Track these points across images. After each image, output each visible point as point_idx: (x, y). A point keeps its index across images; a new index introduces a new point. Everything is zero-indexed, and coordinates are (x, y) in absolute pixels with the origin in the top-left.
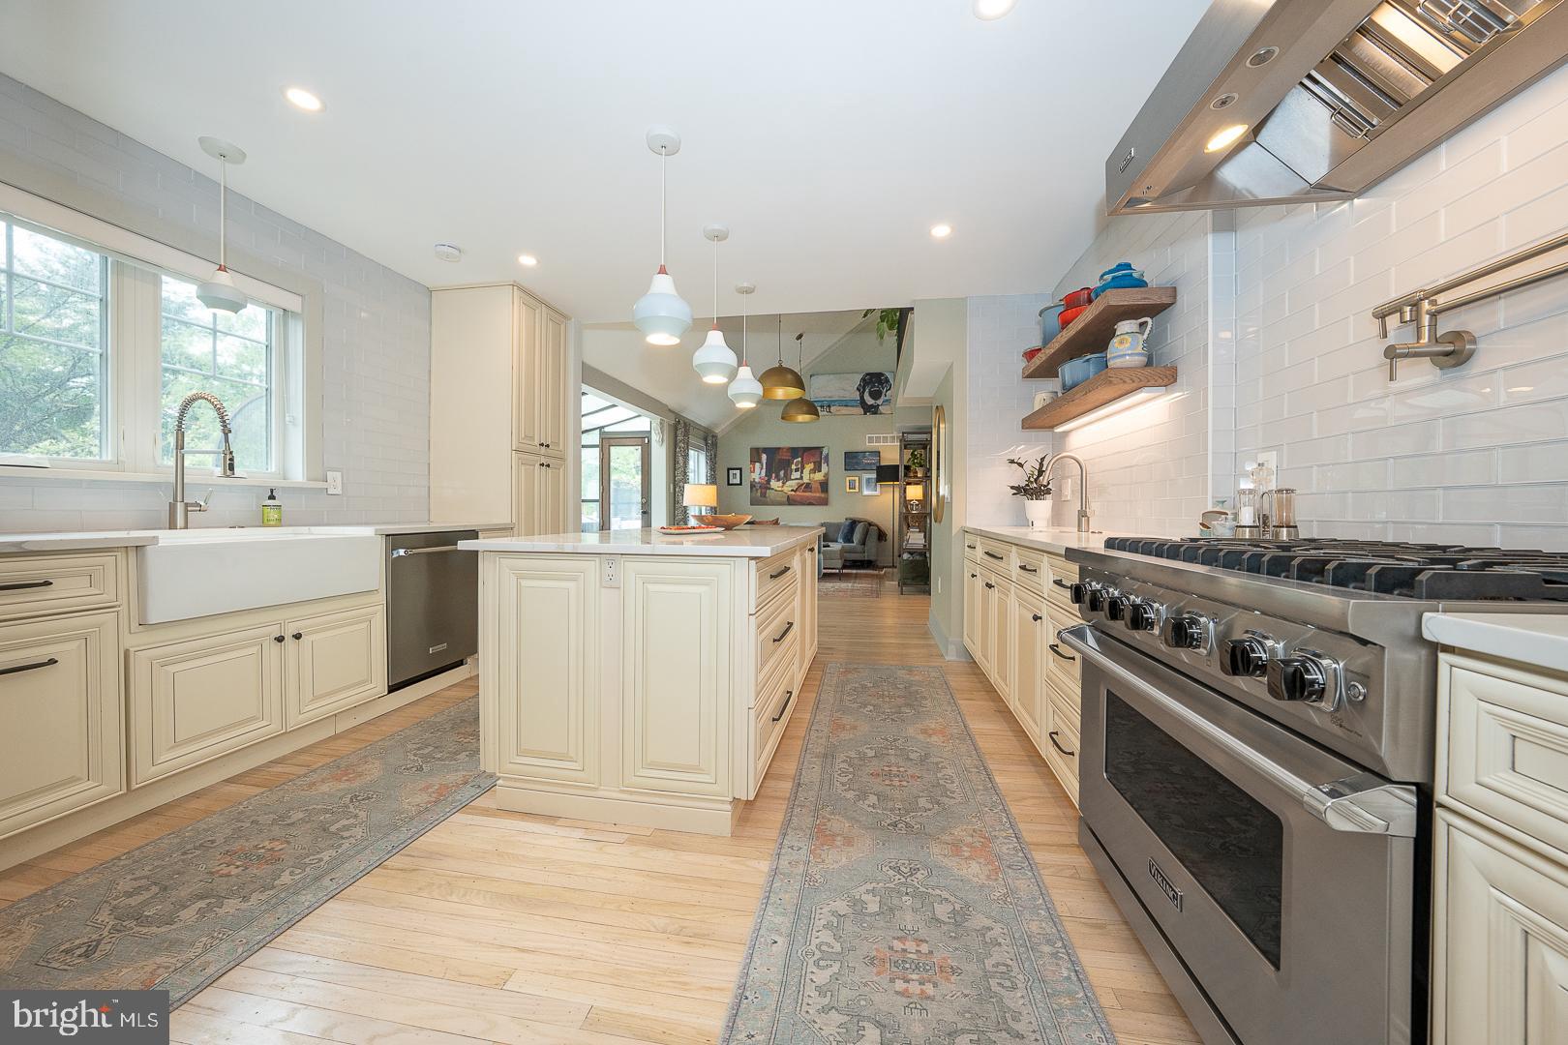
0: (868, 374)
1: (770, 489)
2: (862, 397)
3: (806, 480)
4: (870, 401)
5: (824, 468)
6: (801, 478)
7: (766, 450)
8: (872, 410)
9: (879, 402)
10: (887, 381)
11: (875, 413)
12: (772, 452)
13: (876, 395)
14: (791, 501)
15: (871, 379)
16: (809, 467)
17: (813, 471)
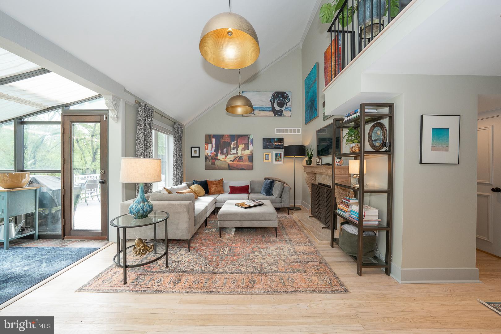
0: (276, 92)
1: (217, 160)
2: (273, 106)
3: (239, 154)
4: (277, 108)
5: (251, 147)
6: (237, 153)
7: (214, 136)
8: (278, 113)
9: (283, 109)
10: (287, 97)
11: (280, 115)
12: (218, 137)
13: (281, 105)
14: (230, 167)
15: (278, 95)
16: (241, 147)
17: (244, 149)
